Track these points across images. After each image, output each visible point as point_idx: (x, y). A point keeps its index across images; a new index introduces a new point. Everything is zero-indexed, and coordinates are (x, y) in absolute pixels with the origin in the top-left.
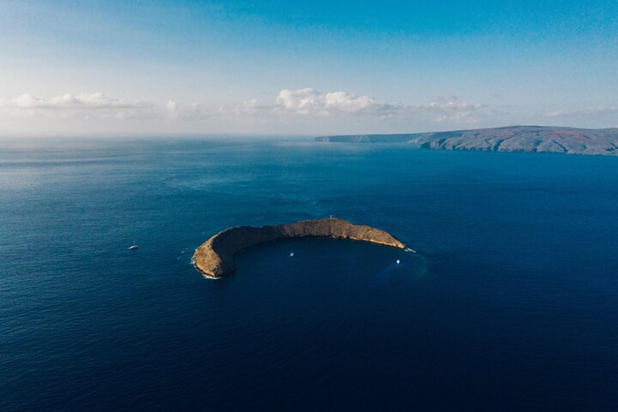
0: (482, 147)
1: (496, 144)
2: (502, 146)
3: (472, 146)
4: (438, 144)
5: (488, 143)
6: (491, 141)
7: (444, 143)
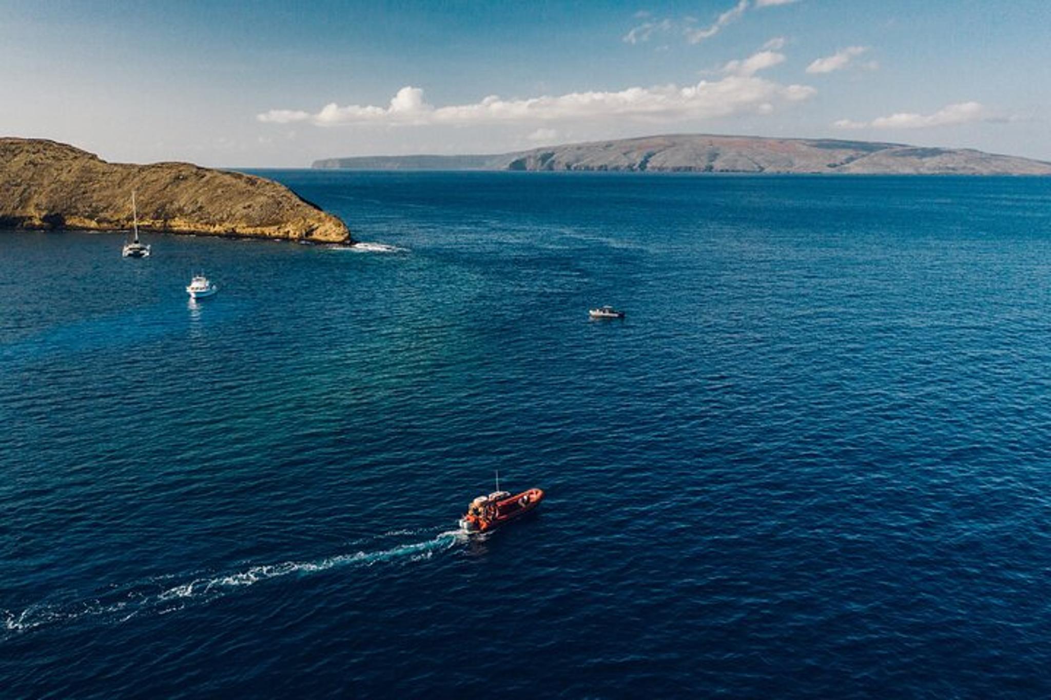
0: (620, 164)
1: (643, 159)
2: (653, 163)
3: (600, 164)
4: (540, 163)
5: (629, 158)
6: (634, 155)
7: (550, 160)
